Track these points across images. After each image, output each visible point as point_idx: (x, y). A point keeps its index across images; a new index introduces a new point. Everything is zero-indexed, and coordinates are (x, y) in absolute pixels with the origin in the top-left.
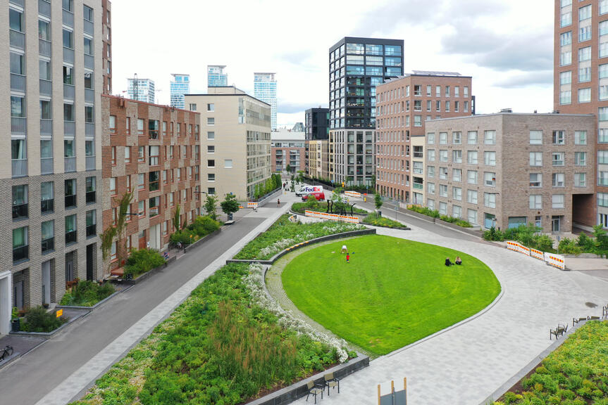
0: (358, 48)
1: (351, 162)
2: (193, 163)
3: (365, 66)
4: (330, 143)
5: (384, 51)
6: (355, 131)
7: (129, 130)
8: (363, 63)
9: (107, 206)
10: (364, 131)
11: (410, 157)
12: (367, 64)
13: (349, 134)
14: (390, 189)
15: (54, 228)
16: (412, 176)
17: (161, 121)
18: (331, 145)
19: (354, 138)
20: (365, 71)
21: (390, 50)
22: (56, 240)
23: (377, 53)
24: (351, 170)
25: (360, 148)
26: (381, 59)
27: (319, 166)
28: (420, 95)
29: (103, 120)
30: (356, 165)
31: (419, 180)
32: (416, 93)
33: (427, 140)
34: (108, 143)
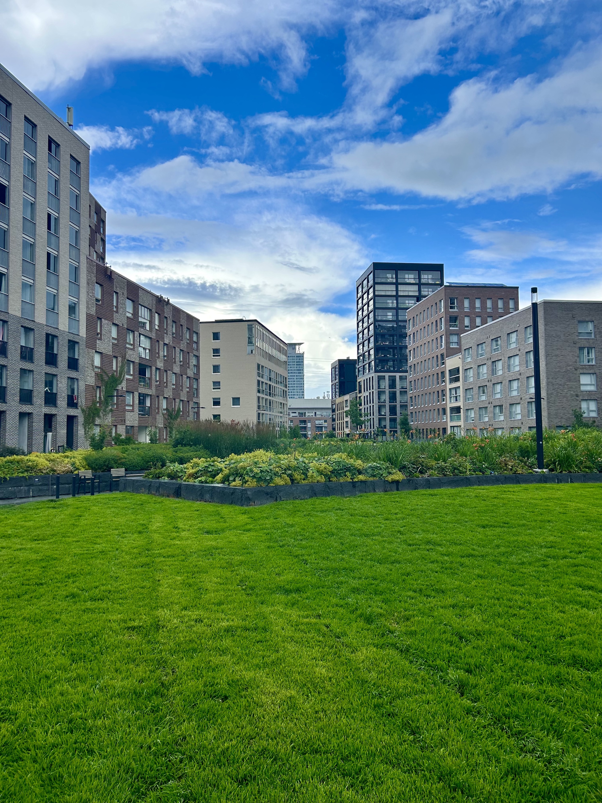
0: (389, 276)
1: (383, 413)
2: (190, 373)
3: (397, 297)
4: (359, 395)
5: (420, 278)
6: (387, 375)
7: (117, 307)
8: (394, 293)
9: (91, 380)
10: (398, 375)
11: (446, 385)
12: (400, 293)
13: (380, 378)
14: (425, 430)
15: (33, 381)
16: (449, 405)
17: (154, 310)
18: (360, 397)
19: (386, 384)
20: (397, 303)
21: (427, 277)
22: (35, 394)
23: (412, 281)
24: (383, 423)
25: (393, 397)
26: (416, 288)
27: (347, 427)
28: (456, 310)
29: (88, 284)
30: (388, 417)
31: (457, 410)
32: (451, 308)
33: (464, 359)
34: (93, 311)
